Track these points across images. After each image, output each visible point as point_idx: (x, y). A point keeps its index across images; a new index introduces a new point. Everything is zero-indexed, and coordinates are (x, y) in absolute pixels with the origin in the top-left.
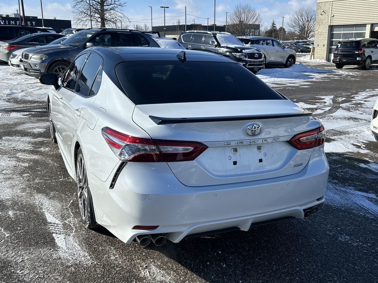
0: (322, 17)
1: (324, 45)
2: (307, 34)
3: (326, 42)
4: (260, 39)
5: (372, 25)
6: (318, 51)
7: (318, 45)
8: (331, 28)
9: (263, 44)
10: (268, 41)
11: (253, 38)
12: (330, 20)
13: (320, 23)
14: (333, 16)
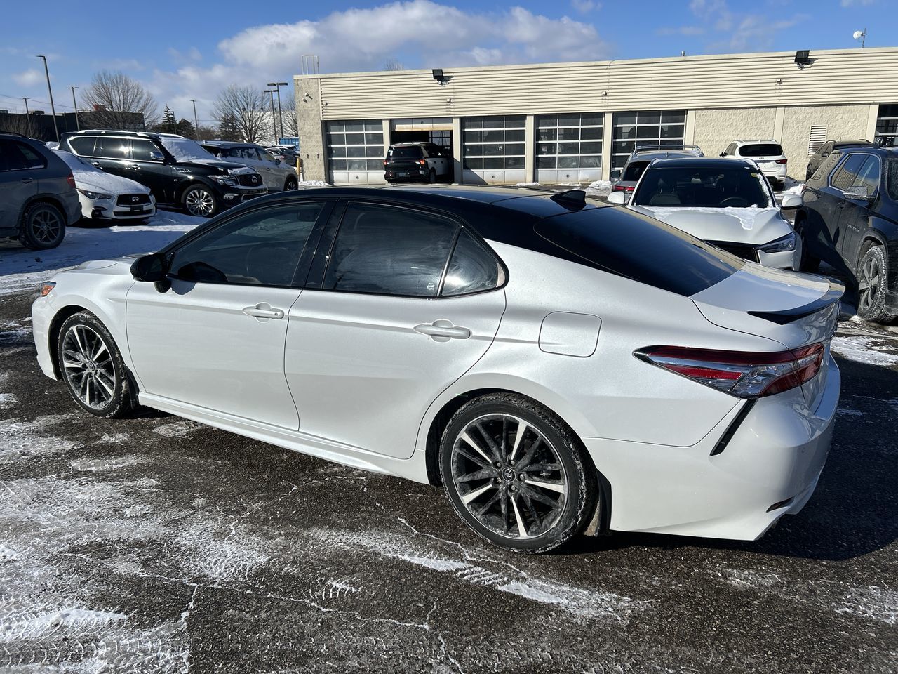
0: (307, 105)
1: (318, 155)
2: (251, 134)
3: (320, 151)
4: (237, 146)
5: (391, 121)
6: (310, 166)
7: (308, 156)
8: (326, 125)
9: (242, 156)
10: (251, 151)
11: (223, 145)
12: (321, 112)
13: (306, 116)
14: (326, 104)
